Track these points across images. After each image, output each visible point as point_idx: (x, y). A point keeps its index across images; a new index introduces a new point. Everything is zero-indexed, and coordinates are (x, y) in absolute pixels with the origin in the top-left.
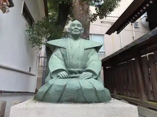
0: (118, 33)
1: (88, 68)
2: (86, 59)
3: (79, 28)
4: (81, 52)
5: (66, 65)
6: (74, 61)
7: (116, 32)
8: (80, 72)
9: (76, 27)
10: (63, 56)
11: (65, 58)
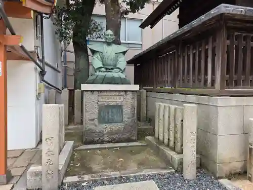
0: (151, 28)
1: (118, 66)
2: (116, 60)
3: (112, 37)
4: (113, 56)
5: (103, 64)
6: (109, 62)
7: (150, 26)
8: (112, 69)
9: (109, 37)
10: (101, 57)
11: (102, 60)
